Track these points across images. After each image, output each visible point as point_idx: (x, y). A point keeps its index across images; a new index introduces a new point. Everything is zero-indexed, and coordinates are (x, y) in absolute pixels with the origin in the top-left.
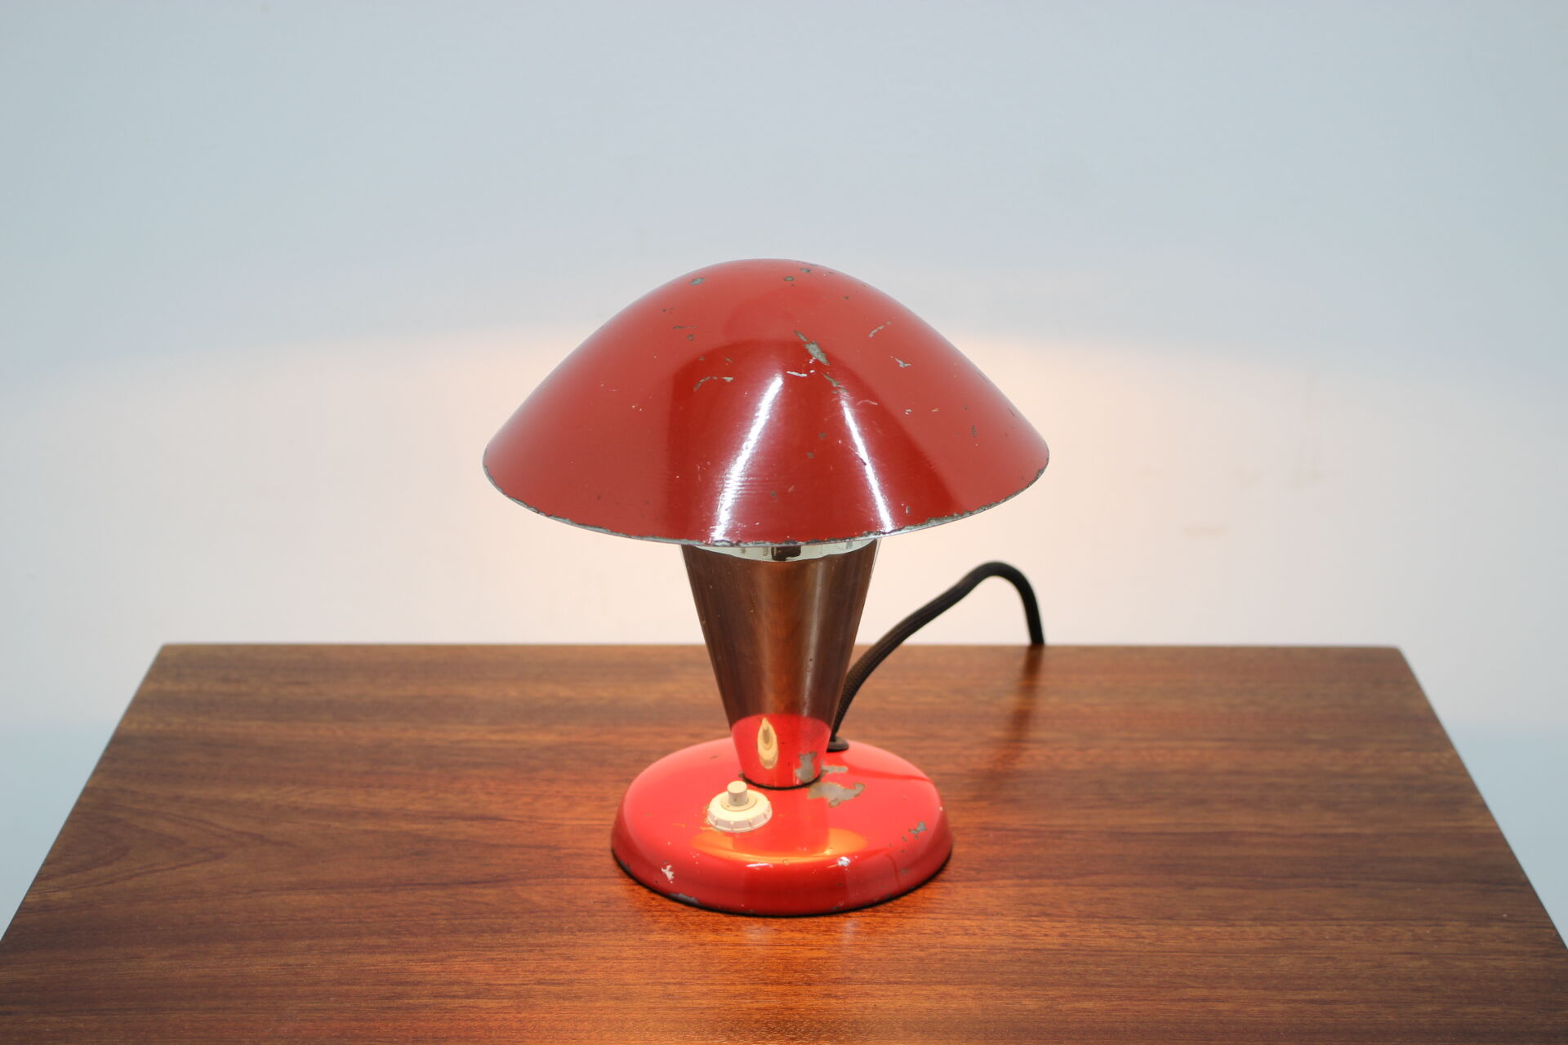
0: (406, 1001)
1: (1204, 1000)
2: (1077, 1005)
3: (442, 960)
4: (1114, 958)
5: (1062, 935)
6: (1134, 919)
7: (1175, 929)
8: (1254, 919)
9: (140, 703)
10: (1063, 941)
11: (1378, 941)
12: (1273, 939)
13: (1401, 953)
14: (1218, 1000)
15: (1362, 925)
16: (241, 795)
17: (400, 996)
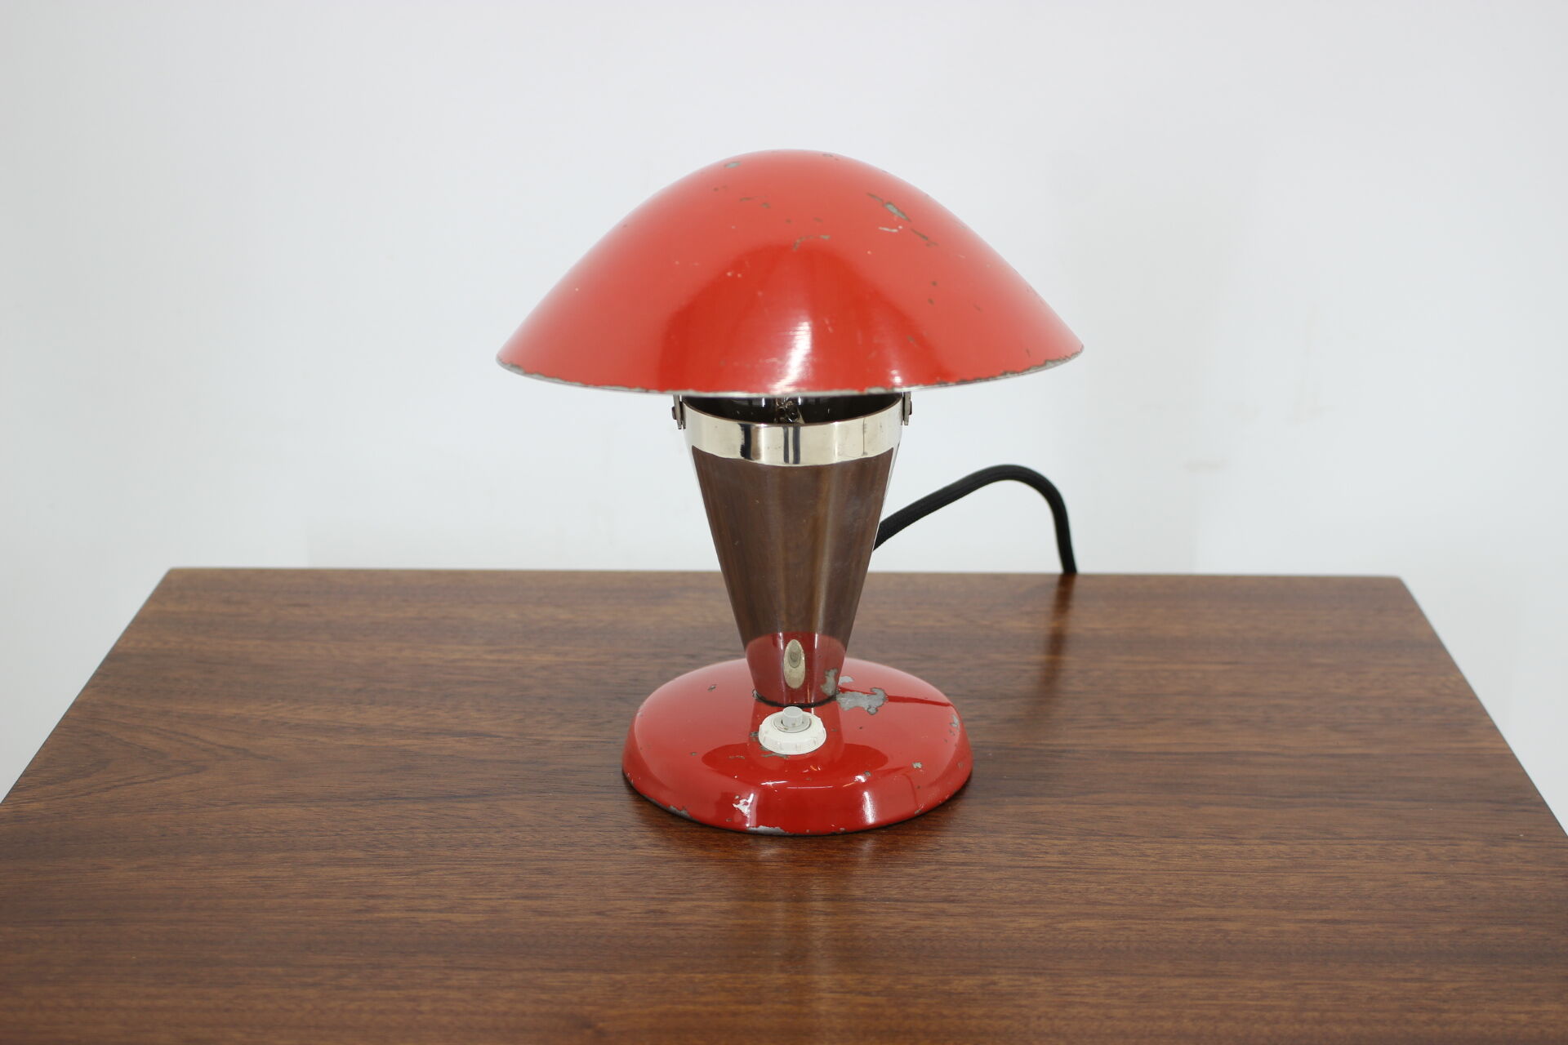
0: (376, 915)
1: (1211, 919)
2: (1078, 924)
3: (417, 873)
4: (1119, 876)
5: (1063, 853)
6: (1138, 837)
7: (1180, 847)
8: (1263, 838)
9: (140, 622)
10: (1063, 859)
11: (1392, 860)
12: (1282, 858)
13: (1416, 873)
14: (1226, 919)
15: (1375, 845)
16: (229, 711)
17: (369, 910)
